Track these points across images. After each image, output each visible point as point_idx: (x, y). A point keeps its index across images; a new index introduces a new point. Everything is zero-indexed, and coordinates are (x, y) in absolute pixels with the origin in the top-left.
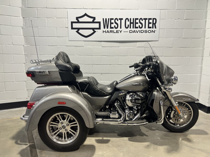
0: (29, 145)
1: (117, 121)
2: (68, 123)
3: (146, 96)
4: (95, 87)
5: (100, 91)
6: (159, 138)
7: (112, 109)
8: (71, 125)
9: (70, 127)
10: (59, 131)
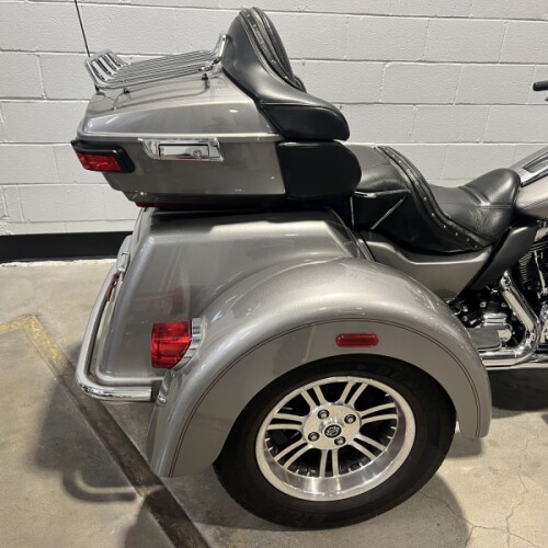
0: (140, 499)
1: (512, 357)
2: (354, 413)
4: (439, 214)
5: (460, 234)
7: (484, 304)
8: (364, 418)
9: (358, 428)
10: (305, 444)
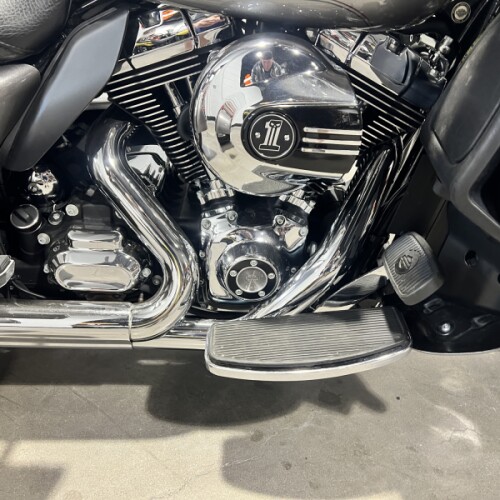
3: (418, 74)
6: (467, 423)
